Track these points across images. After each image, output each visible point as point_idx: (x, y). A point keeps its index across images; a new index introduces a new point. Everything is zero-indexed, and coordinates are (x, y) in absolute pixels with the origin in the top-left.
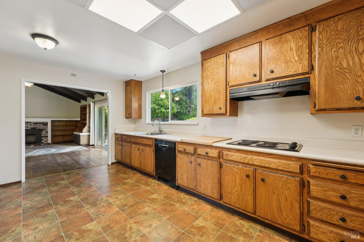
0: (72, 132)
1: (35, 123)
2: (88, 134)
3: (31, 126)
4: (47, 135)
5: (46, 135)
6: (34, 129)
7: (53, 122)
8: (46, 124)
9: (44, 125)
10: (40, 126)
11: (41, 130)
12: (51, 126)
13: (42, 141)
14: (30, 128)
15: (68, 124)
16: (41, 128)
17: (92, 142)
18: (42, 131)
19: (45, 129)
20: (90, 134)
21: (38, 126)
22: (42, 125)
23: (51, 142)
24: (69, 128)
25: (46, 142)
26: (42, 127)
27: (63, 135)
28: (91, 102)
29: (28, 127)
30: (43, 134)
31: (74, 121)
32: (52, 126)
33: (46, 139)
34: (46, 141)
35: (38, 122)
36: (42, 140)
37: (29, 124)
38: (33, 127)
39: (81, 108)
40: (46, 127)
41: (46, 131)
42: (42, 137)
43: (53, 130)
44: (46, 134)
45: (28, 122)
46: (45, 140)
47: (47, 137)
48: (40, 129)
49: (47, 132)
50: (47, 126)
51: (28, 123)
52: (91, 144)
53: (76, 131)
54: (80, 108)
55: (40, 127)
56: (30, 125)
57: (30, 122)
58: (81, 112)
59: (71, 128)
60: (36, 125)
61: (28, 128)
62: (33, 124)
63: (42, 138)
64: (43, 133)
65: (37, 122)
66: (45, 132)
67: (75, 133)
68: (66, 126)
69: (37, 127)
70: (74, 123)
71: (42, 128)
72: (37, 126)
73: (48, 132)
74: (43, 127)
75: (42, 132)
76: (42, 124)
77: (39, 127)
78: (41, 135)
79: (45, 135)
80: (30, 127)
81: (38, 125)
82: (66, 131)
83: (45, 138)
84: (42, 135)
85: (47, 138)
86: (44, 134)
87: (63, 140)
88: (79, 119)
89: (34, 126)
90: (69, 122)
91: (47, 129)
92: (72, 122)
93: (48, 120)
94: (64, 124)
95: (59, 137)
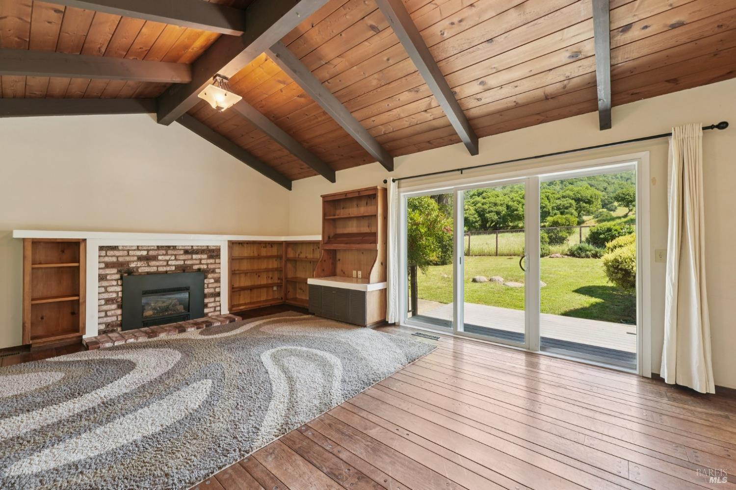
0: (272, 278)
1: (186, 252)
3: (176, 259)
4: (217, 290)
5: (215, 288)
6: (184, 271)
7: (232, 244)
8: (214, 253)
9: (210, 257)
10: (200, 260)
11: (203, 273)
12: (229, 259)
13: (206, 311)
14: (173, 268)
15: (264, 252)
16: (202, 267)
17: (393, 314)
18: (206, 277)
19: (213, 271)
20: (388, 285)
21: (196, 259)
22: (205, 256)
23: (229, 312)
24: (264, 265)
25: (215, 311)
26: (205, 262)
27: (251, 288)
28: (391, 179)
29: (170, 263)
30: (208, 288)
31: (280, 243)
32: (232, 260)
33: (215, 301)
34: (215, 307)
35: (194, 248)
36: (206, 306)
37: (172, 255)
38: (182, 263)
40: (215, 263)
41: (215, 275)
42: (205, 296)
43: (233, 273)
44: (216, 285)
45: (169, 247)
46: (212, 305)
47: (218, 294)
48: (199, 270)
49: (218, 280)
50: (217, 261)
51: (170, 252)
52: (390, 319)
54: (320, 201)
55: (201, 263)
56: (173, 258)
57: (174, 248)
58: (325, 215)
59: (270, 266)
60: (189, 256)
61: (168, 269)
62: (182, 252)
63: (206, 301)
64: (208, 284)
65: (192, 246)
66: (214, 278)
68: (259, 258)
69: (193, 265)
70: (274, 251)
71: (205, 267)
72: (192, 259)
73: (219, 278)
74: (207, 264)
75: (206, 281)
76: (206, 254)
77: (198, 262)
78: (203, 289)
79: (212, 290)
80: (174, 263)
81: (194, 256)
82: (258, 273)
83: (212, 299)
84: (206, 291)
85: (217, 299)
86: (210, 286)
87: (251, 303)
89: (184, 260)
90: (264, 245)
91: (217, 271)
92: (272, 246)
93: (221, 242)
94: (253, 252)
95: (242, 293)
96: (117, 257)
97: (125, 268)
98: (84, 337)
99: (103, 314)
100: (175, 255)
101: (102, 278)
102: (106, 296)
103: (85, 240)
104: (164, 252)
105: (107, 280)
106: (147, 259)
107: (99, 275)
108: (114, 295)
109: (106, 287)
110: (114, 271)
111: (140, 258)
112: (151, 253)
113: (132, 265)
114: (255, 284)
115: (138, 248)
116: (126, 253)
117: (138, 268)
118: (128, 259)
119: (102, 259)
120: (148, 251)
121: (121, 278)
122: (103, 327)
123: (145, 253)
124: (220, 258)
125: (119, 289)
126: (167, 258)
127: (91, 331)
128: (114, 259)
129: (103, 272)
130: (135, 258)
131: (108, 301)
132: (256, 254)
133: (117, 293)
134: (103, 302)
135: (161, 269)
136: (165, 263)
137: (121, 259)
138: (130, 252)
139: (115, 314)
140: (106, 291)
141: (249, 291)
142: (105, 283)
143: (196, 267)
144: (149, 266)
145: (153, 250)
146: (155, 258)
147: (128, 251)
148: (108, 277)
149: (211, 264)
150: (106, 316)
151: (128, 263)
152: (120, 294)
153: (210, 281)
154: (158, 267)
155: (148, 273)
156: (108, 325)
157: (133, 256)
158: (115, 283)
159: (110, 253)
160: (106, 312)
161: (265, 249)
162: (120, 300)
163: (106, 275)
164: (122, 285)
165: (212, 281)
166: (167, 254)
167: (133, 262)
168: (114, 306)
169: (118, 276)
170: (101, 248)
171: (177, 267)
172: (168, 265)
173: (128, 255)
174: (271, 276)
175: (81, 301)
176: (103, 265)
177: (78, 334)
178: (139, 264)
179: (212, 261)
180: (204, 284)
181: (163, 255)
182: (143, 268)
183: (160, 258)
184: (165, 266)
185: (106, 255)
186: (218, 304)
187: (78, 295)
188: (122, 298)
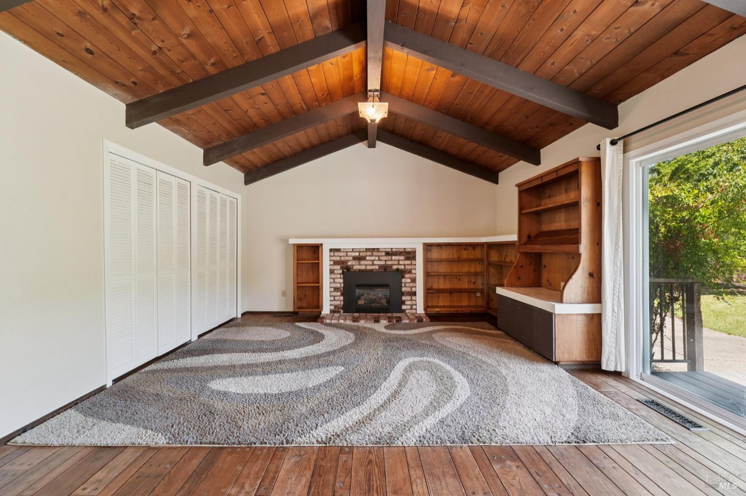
0: (474, 283)
1: (387, 254)
2: (589, 309)
3: (379, 260)
4: (413, 289)
5: (411, 287)
6: (385, 270)
7: (428, 247)
8: (410, 255)
9: (407, 259)
10: (399, 261)
11: (401, 273)
12: (424, 260)
13: (404, 307)
14: (377, 267)
15: (465, 254)
16: (400, 267)
17: (612, 358)
18: (403, 277)
19: (410, 272)
21: (395, 260)
22: (402, 258)
23: (424, 312)
24: (465, 268)
25: (411, 309)
26: (402, 263)
27: (451, 292)
28: (608, 140)
29: (375, 262)
30: (405, 286)
31: (481, 245)
32: (427, 261)
33: (411, 300)
34: (412, 305)
35: (394, 250)
36: (403, 303)
37: (376, 256)
38: (383, 263)
39: (520, 192)
40: (411, 264)
41: (412, 276)
42: (403, 294)
43: (427, 275)
44: (412, 285)
45: (374, 249)
46: (409, 303)
47: (414, 294)
48: (398, 270)
49: (414, 280)
50: (413, 262)
51: (375, 253)
52: (608, 364)
53: (502, 285)
55: (399, 264)
56: (377, 258)
57: (378, 250)
58: (521, 208)
59: (472, 270)
60: (389, 258)
61: (373, 267)
62: (384, 254)
63: (404, 298)
64: (405, 283)
65: (392, 249)
66: (410, 278)
67: (500, 291)
68: (459, 260)
69: (392, 265)
70: (478, 254)
71: (402, 267)
72: (392, 260)
73: (415, 278)
74: (404, 265)
75: (403, 280)
76: (404, 255)
77: (396, 263)
78: (401, 287)
79: (408, 289)
80: (378, 263)
81: (394, 258)
82: (458, 277)
83: (409, 298)
84: (404, 289)
85: (413, 298)
86: (407, 285)
87: (450, 307)
88: (514, 238)
89: (386, 261)
90: (465, 247)
91: (413, 271)
92: (474, 249)
93: (417, 245)
94: (453, 255)
95: (441, 295)
96: (340, 257)
97: (344, 265)
98: (322, 312)
99: (332, 298)
100: (379, 256)
101: (332, 272)
102: (334, 285)
103: (322, 244)
104: (370, 253)
105: (334, 274)
106: (359, 259)
107: (330, 270)
108: (339, 285)
109: (334, 279)
110: (338, 267)
111: (355, 258)
112: (362, 254)
113: (350, 263)
114: (455, 287)
115: (353, 250)
116: (345, 253)
117: (353, 265)
118: (347, 258)
119: (332, 258)
120: (359, 252)
121: (343, 273)
122: (332, 308)
123: (357, 254)
124: (415, 260)
125: (342, 281)
126: (373, 258)
127: (326, 310)
128: (338, 259)
129: (332, 267)
130: (351, 258)
131: (336, 289)
132: (455, 256)
133: (340, 283)
134: (332, 289)
135: (368, 268)
136: (371, 263)
137: (343, 259)
138: (348, 253)
139: (340, 300)
140: (334, 282)
141: (448, 294)
142: (333, 276)
143: (395, 267)
144: (360, 264)
145: (363, 252)
146: (364, 258)
147: (347, 252)
148: (335, 272)
149: (408, 265)
150: (334, 300)
151: (347, 261)
152: (342, 285)
153: (406, 280)
154: (366, 265)
155: (360, 271)
156: (336, 306)
157: (350, 256)
158: (339, 276)
159: (336, 254)
160: (334, 297)
161: (466, 252)
162: (342, 289)
163: (334, 270)
164: (343, 278)
165: (409, 280)
166: (372, 255)
167: (350, 261)
168: (339, 294)
169: (341, 271)
170: (331, 250)
171: (380, 266)
172: (373, 264)
173: (347, 256)
174: (473, 280)
175: (320, 287)
176: (332, 263)
177: (318, 310)
178: (354, 262)
179: (408, 262)
180: (402, 283)
181: (370, 256)
182: (357, 267)
183: (368, 258)
184: (371, 265)
185: (334, 256)
186: (414, 302)
187: (319, 283)
188: (343, 288)
